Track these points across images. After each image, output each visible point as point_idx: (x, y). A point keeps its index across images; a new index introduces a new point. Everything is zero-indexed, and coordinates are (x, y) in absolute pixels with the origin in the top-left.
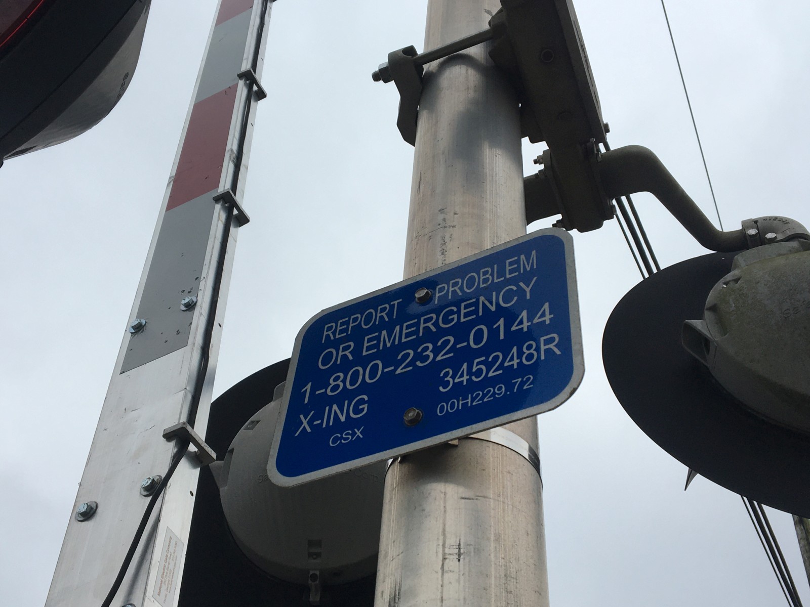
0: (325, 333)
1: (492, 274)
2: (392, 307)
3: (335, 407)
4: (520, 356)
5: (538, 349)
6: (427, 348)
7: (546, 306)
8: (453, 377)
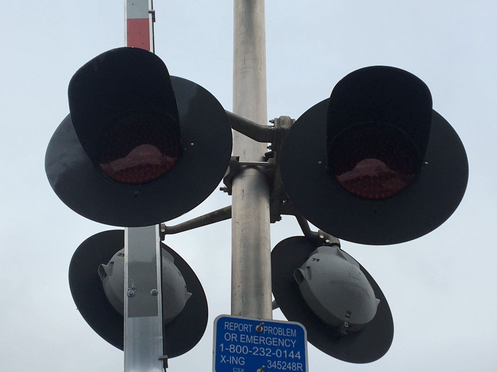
0: (225, 325)
1: (282, 331)
2: (249, 327)
3: (233, 358)
4: (291, 366)
5: (296, 366)
6: (262, 350)
7: (299, 353)
8: (272, 364)
